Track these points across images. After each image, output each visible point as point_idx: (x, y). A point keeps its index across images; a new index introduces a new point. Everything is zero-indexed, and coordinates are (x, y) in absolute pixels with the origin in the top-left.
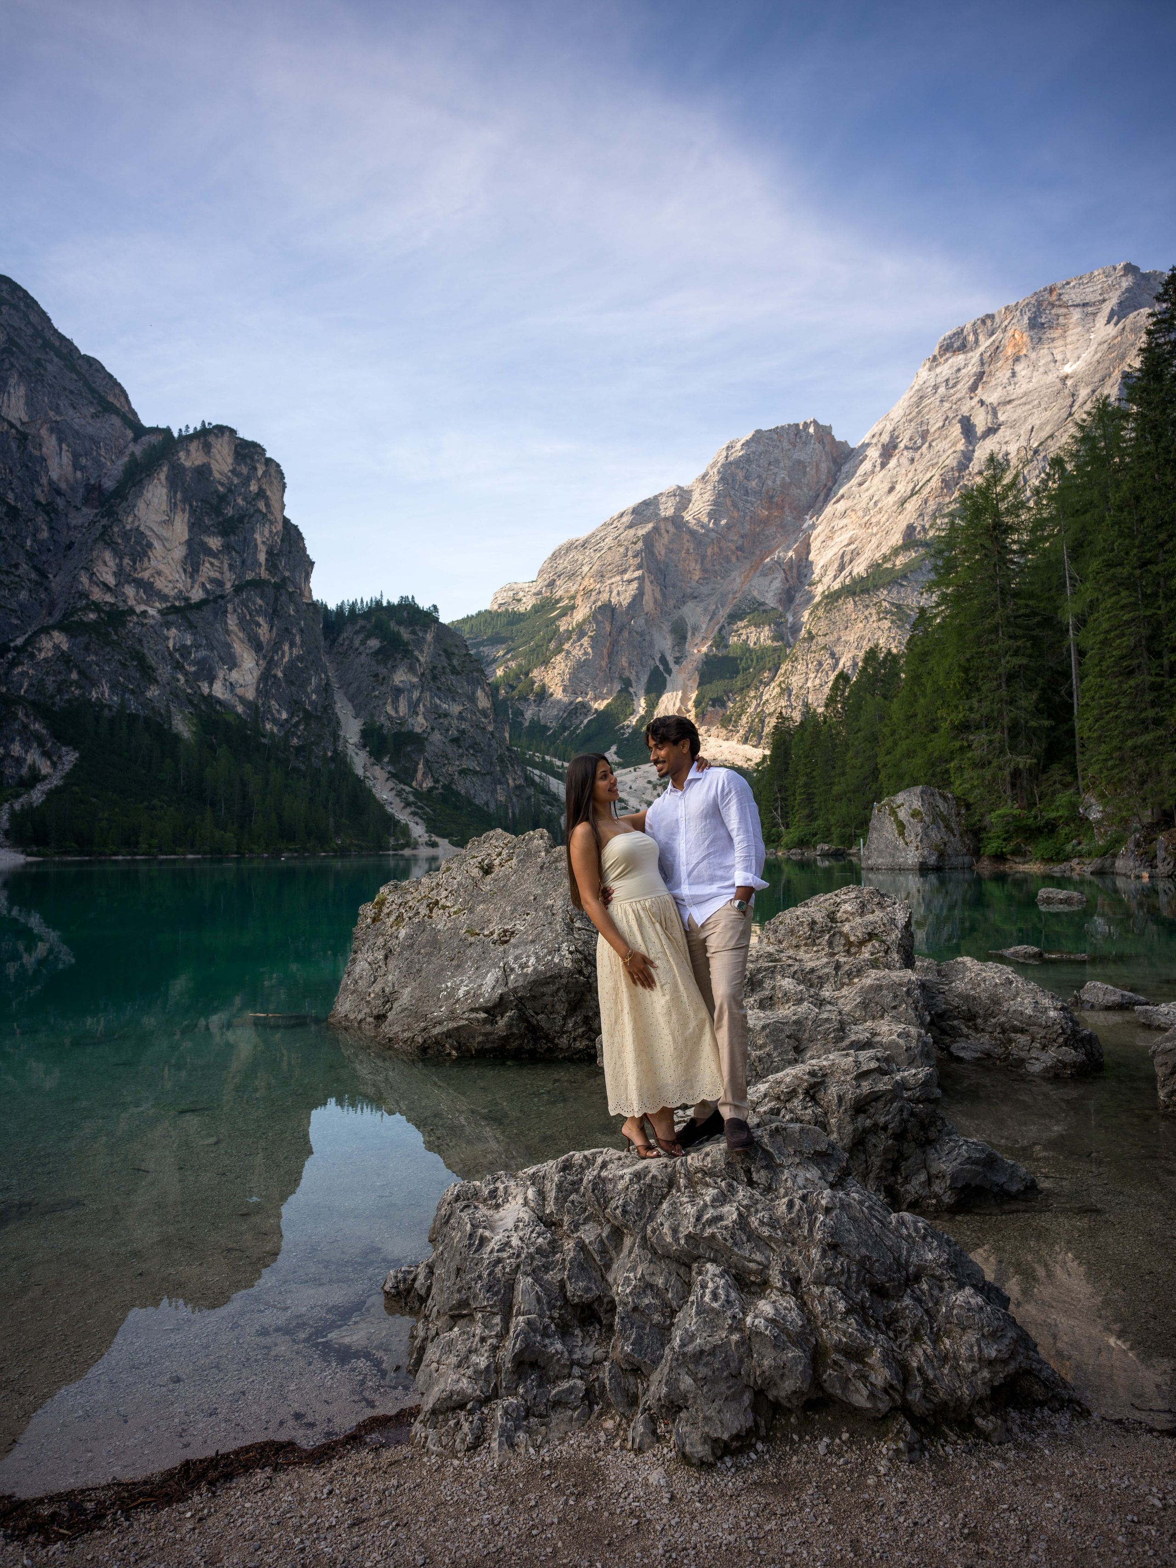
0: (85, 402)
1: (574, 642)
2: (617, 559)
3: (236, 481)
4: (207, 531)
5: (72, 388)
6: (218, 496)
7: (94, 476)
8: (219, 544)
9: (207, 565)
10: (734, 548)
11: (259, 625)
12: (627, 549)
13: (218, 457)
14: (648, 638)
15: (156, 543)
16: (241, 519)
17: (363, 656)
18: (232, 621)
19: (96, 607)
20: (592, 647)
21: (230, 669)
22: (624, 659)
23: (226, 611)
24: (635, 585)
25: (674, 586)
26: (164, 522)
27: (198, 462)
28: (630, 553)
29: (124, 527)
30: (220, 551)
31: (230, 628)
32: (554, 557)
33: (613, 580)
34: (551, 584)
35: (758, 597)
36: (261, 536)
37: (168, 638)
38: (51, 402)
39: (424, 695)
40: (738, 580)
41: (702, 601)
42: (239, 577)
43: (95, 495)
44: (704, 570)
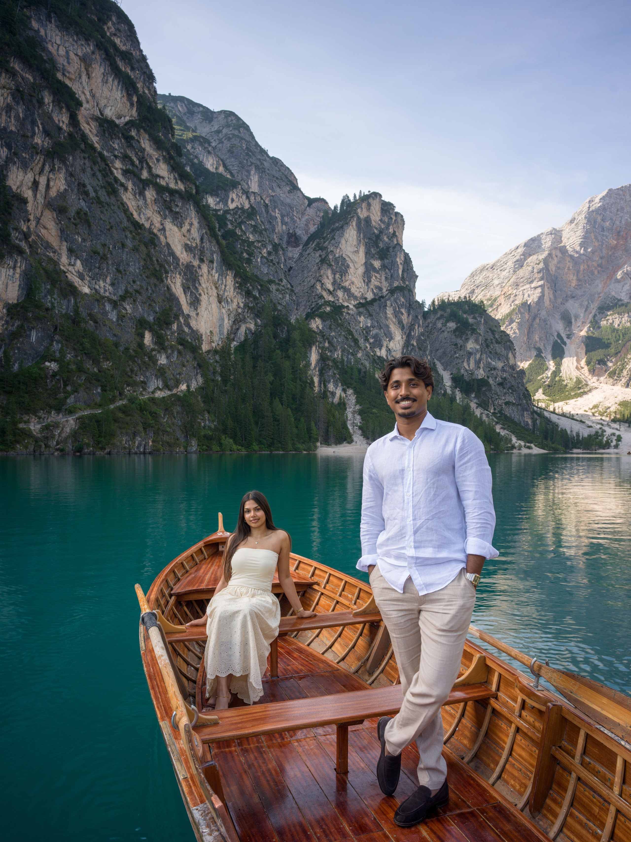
0: (284, 184)
1: (507, 326)
2: (527, 274)
3: (383, 226)
4: (373, 257)
5: (277, 176)
6: (375, 236)
7: (292, 228)
8: (379, 265)
9: (374, 278)
10: (596, 265)
11: (402, 314)
12: (533, 268)
13: (374, 212)
14: (548, 323)
15: (351, 265)
16: (388, 249)
17: (446, 333)
18: (389, 311)
19: (328, 303)
20: (519, 329)
21: (390, 341)
22: (537, 336)
23: (386, 306)
24: (539, 290)
25: (561, 290)
26: (355, 252)
27: (365, 216)
28: (535, 271)
29: (335, 255)
30: (380, 269)
31: (388, 316)
32: (473, 275)
33: (525, 287)
34: (473, 292)
35: (616, 296)
36: (400, 260)
37: (360, 322)
38: (269, 184)
39: (482, 356)
40: (600, 286)
41: (578, 299)
42: (390, 285)
43: (293, 239)
44: (579, 280)
